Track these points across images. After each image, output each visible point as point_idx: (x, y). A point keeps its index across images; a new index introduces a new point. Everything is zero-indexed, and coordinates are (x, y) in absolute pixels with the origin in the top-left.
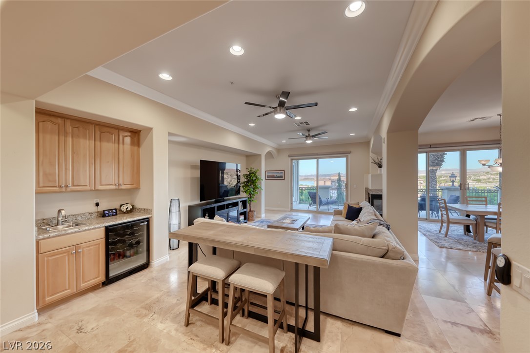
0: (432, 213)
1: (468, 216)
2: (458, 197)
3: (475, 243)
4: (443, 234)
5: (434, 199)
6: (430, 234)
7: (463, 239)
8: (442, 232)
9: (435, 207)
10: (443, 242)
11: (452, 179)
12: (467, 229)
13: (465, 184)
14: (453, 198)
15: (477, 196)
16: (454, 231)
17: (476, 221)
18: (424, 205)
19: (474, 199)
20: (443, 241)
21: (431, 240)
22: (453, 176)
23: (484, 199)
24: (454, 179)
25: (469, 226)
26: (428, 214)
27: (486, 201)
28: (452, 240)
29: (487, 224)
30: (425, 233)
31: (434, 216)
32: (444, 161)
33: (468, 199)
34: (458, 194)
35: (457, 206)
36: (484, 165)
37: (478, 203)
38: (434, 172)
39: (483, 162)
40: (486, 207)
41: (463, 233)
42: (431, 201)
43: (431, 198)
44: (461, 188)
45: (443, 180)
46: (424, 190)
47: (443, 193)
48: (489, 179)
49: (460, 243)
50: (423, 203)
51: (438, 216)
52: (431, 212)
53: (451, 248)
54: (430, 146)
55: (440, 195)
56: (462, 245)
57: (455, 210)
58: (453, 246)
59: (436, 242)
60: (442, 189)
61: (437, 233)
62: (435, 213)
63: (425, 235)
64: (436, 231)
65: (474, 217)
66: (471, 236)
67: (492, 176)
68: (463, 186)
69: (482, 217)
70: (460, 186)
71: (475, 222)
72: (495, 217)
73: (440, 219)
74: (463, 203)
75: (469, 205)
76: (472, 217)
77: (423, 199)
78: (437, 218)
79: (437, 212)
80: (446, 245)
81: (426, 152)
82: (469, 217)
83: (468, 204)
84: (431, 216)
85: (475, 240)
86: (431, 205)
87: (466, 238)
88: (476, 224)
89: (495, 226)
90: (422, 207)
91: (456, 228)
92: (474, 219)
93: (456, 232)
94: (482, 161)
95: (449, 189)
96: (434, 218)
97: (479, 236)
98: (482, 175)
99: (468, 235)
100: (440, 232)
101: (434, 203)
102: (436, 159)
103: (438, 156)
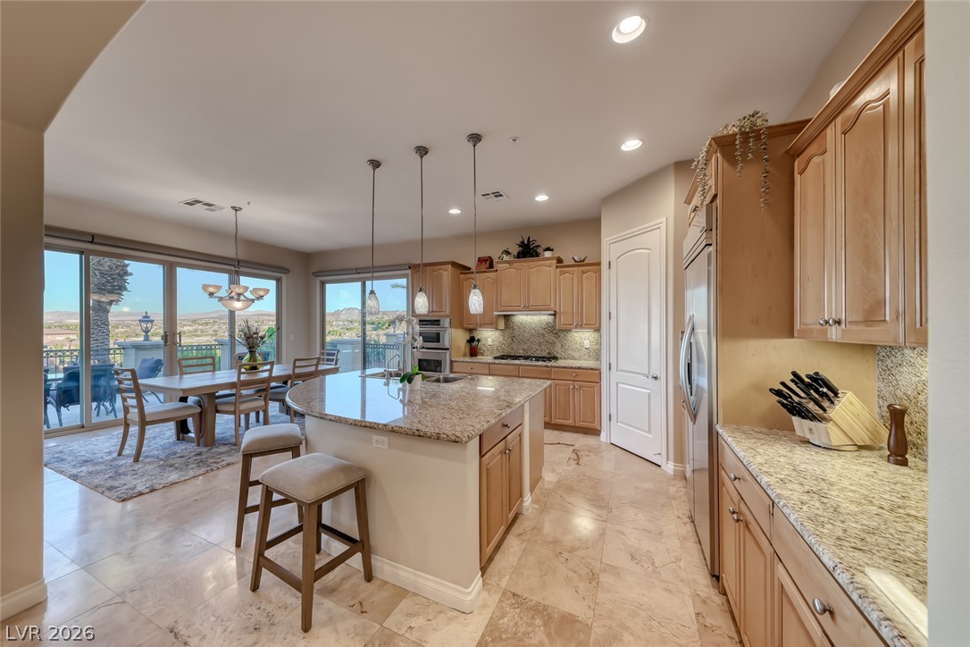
0: (98, 407)
1: (184, 399)
2: (159, 363)
3: (199, 454)
4: (128, 456)
5: (103, 372)
6: (91, 468)
7: (175, 453)
8: (126, 451)
9: (105, 392)
10: (129, 481)
11: (144, 325)
12: (182, 428)
13: (175, 334)
14: (148, 364)
15: (200, 355)
16: (154, 438)
17: (201, 406)
18: (74, 391)
19: (194, 362)
20: (129, 478)
21: (95, 488)
22: (146, 319)
23: (209, 361)
24: (149, 325)
25: (186, 421)
26: (86, 414)
27: (213, 364)
28: (152, 466)
29: (220, 408)
30: (74, 471)
31: (102, 413)
32: (126, 289)
33: (184, 363)
34: (159, 355)
35: (159, 381)
36: (211, 294)
37: (200, 369)
38: (103, 309)
39: (212, 290)
40: (214, 375)
41: (174, 438)
42: (96, 377)
43: (94, 369)
44: (166, 342)
45: (123, 333)
46: (76, 353)
47: (125, 355)
49: (171, 466)
50: (72, 384)
51: (113, 409)
52: (94, 405)
53: (153, 490)
54: (93, 238)
55: (117, 360)
56: (176, 468)
57: (155, 390)
58: (157, 483)
59: (111, 489)
60: (123, 347)
61: (114, 459)
62: (107, 404)
63: (74, 477)
64: (110, 453)
65: (197, 398)
66: (191, 440)
68: (170, 337)
69: (212, 396)
70: (165, 337)
71: (199, 410)
72: (234, 391)
73: (121, 415)
74: (170, 373)
75: (185, 376)
76: (192, 400)
77: (73, 376)
78: (111, 417)
79: (113, 401)
80: (141, 488)
81: (81, 253)
82: (186, 402)
83: (182, 373)
84: (94, 413)
85: (199, 445)
86: (95, 387)
87: (182, 448)
88: (201, 413)
89: (233, 409)
90: (67, 396)
91: (157, 430)
92: (194, 403)
93: (158, 440)
94: (209, 286)
95: (137, 347)
96: (104, 418)
97: (206, 436)
99: (183, 439)
100: (120, 454)
101: (102, 382)
102: (108, 281)
103: (114, 276)
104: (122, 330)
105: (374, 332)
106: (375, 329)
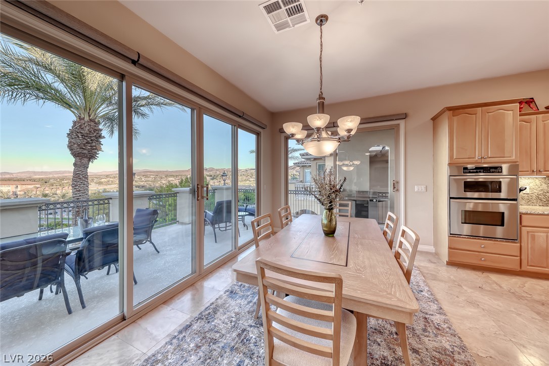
45: (66, 183)
48: (109, 181)
67: (111, 179)
98: (103, 178)
103: (92, 138)
104: (66, 182)
105: (212, 181)
106: (213, 179)
